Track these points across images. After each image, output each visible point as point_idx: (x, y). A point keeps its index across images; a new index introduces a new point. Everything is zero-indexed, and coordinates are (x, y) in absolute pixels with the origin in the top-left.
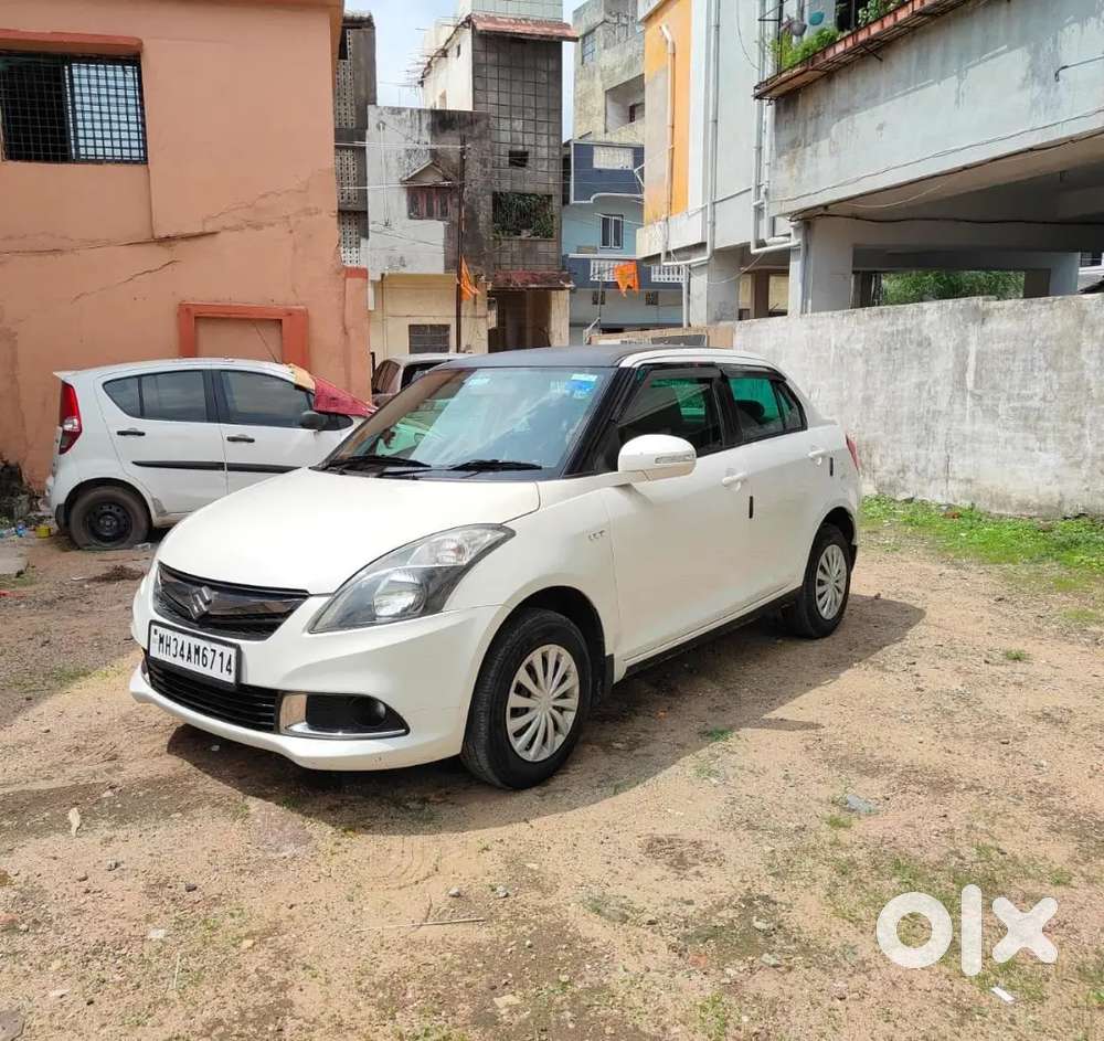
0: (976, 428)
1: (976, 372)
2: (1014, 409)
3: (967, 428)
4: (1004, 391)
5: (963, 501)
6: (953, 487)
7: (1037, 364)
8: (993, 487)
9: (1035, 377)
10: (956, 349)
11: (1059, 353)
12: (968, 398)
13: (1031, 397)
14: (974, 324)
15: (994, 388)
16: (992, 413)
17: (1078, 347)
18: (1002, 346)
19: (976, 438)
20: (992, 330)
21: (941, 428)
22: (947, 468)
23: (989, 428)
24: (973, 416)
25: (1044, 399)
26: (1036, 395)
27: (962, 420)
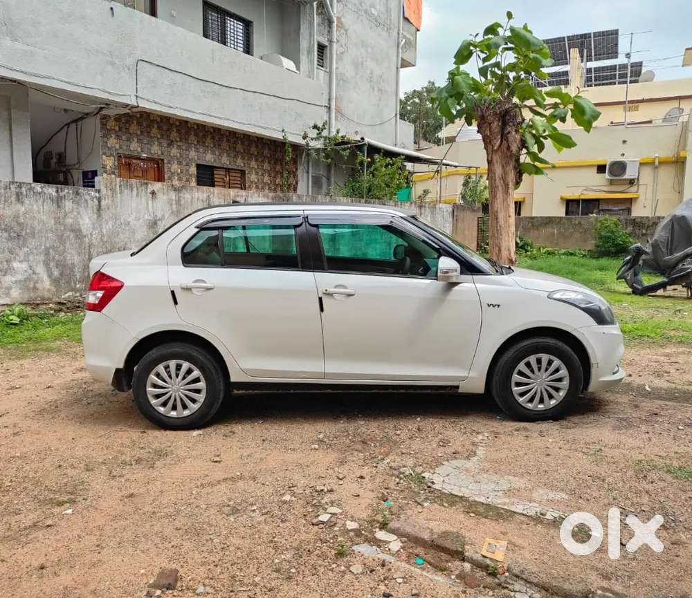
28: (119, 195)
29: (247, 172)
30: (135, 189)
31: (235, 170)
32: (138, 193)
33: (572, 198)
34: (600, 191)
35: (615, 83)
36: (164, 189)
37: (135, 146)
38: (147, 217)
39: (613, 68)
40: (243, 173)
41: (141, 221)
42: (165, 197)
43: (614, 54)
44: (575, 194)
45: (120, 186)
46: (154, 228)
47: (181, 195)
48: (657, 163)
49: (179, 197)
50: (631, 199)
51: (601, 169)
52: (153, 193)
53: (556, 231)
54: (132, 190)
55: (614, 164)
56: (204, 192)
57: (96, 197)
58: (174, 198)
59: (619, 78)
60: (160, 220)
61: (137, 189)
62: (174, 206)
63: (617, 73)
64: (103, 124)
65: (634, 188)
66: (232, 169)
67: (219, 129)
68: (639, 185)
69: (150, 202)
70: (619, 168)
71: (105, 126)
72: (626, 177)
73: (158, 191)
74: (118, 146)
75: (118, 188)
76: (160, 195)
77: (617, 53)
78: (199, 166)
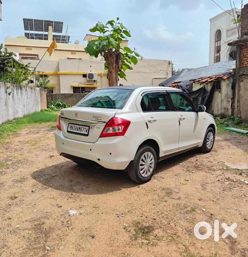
33: (75, 86)
34: (84, 84)
35: (60, 42)
39: (60, 36)
43: (61, 31)
44: (76, 85)
48: (102, 75)
50: (95, 87)
51: (84, 76)
53: (75, 99)
55: (89, 74)
59: (61, 41)
63: (61, 38)
65: (95, 83)
68: (97, 82)
70: (91, 76)
72: (93, 79)
77: (62, 31)
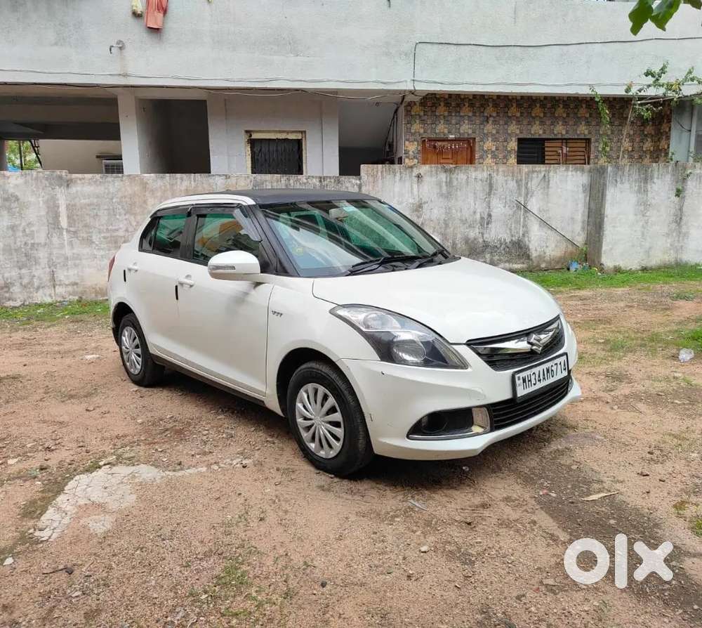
0: (75, 251)
1: (69, 217)
2: (104, 238)
3: (68, 251)
4: (95, 228)
5: (71, 297)
6: (59, 290)
7: (118, 211)
8: (96, 285)
9: (118, 219)
10: (46, 202)
11: (133, 204)
12: (65, 233)
13: (117, 230)
14: (60, 187)
15: (86, 226)
16: (89, 241)
17: (145, 202)
18: (87, 201)
19: (78, 257)
20: (77, 192)
21: (42, 254)
22: (53, 279)
23: (86, 251)
24: (71, 243)
25: (127, 230)
26: (120, 228)
27: (62, 246)
28: (380, 181)
29: (593, 140)
30: (398, 174)
31: (573, 139)
32: (401, 178)
36: (432, 171)
37: (441, 128)
38: (411, 201)
40: (588, 141)
41: (404, 204)
42: (434, 179)
45: (382, 172)
46: (419, 211)
47: (454, 176)
49: (451, 178)
52: (419, 176)
54: (395, 175)
56: (483, 170)
57: (357, 184)
58: (444, 180)
60: (425, 203)
61: (401, 173)
62: (444, 188)
64: (407, 111)
66: (570, 139)
67: (554, 97)
69: (415, 186)
71: (409, 113)
73: (425, 174)
74: (422, 131)
75: (380, 174)
76: (427, 179)
78: (520, 141)
